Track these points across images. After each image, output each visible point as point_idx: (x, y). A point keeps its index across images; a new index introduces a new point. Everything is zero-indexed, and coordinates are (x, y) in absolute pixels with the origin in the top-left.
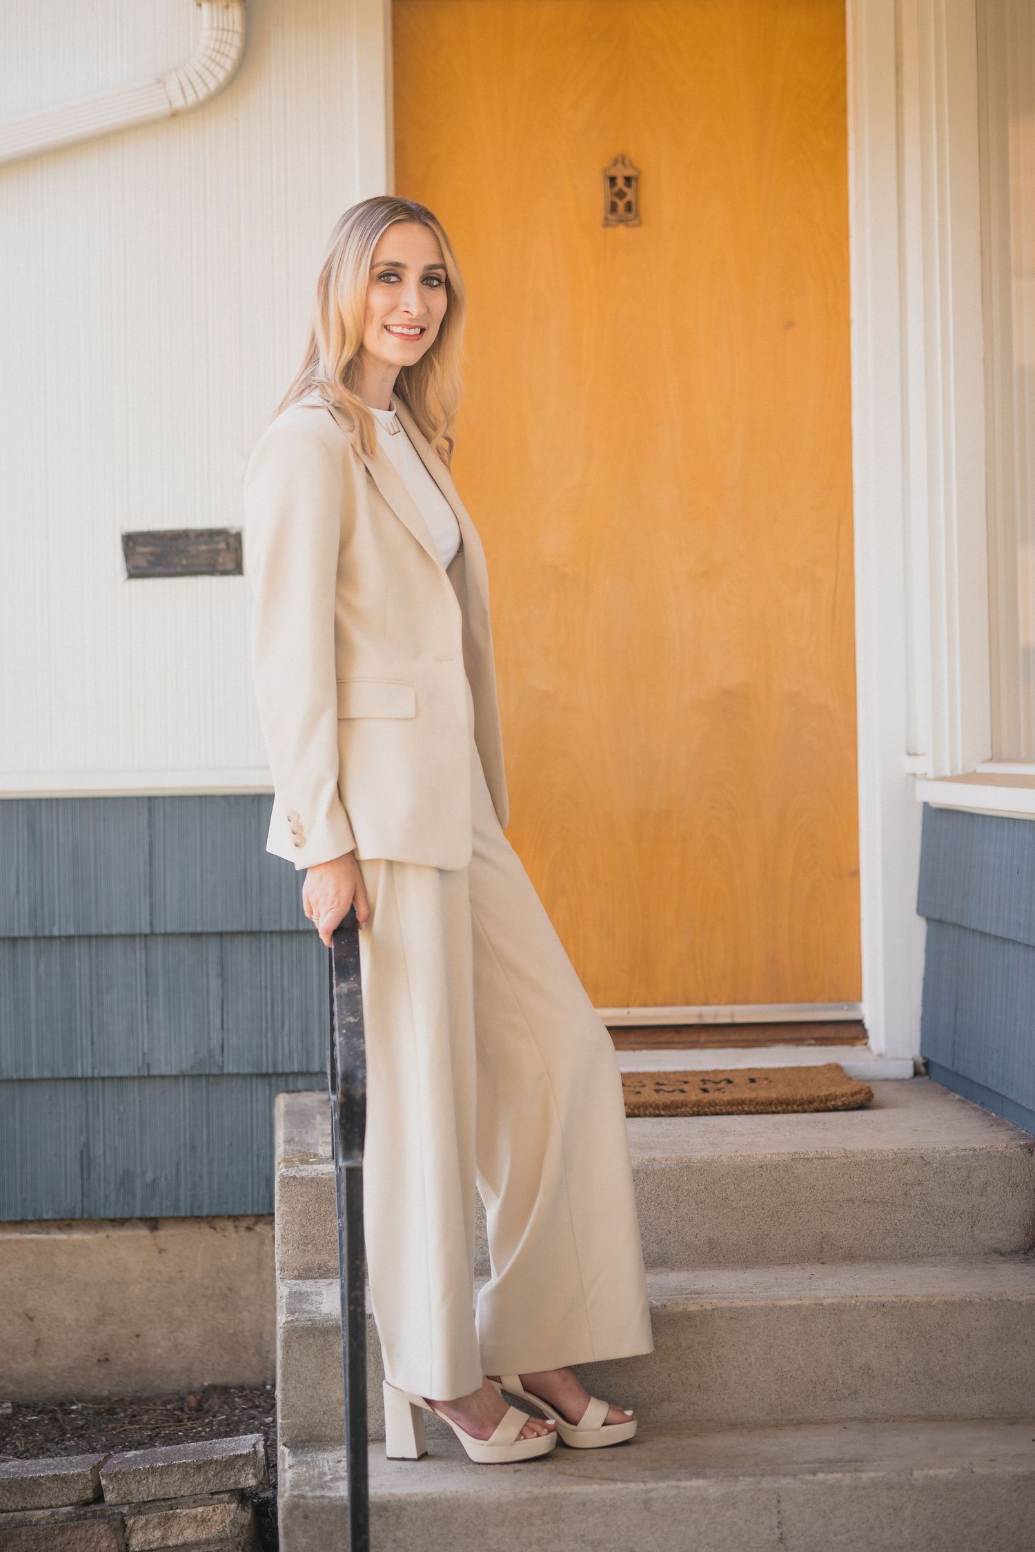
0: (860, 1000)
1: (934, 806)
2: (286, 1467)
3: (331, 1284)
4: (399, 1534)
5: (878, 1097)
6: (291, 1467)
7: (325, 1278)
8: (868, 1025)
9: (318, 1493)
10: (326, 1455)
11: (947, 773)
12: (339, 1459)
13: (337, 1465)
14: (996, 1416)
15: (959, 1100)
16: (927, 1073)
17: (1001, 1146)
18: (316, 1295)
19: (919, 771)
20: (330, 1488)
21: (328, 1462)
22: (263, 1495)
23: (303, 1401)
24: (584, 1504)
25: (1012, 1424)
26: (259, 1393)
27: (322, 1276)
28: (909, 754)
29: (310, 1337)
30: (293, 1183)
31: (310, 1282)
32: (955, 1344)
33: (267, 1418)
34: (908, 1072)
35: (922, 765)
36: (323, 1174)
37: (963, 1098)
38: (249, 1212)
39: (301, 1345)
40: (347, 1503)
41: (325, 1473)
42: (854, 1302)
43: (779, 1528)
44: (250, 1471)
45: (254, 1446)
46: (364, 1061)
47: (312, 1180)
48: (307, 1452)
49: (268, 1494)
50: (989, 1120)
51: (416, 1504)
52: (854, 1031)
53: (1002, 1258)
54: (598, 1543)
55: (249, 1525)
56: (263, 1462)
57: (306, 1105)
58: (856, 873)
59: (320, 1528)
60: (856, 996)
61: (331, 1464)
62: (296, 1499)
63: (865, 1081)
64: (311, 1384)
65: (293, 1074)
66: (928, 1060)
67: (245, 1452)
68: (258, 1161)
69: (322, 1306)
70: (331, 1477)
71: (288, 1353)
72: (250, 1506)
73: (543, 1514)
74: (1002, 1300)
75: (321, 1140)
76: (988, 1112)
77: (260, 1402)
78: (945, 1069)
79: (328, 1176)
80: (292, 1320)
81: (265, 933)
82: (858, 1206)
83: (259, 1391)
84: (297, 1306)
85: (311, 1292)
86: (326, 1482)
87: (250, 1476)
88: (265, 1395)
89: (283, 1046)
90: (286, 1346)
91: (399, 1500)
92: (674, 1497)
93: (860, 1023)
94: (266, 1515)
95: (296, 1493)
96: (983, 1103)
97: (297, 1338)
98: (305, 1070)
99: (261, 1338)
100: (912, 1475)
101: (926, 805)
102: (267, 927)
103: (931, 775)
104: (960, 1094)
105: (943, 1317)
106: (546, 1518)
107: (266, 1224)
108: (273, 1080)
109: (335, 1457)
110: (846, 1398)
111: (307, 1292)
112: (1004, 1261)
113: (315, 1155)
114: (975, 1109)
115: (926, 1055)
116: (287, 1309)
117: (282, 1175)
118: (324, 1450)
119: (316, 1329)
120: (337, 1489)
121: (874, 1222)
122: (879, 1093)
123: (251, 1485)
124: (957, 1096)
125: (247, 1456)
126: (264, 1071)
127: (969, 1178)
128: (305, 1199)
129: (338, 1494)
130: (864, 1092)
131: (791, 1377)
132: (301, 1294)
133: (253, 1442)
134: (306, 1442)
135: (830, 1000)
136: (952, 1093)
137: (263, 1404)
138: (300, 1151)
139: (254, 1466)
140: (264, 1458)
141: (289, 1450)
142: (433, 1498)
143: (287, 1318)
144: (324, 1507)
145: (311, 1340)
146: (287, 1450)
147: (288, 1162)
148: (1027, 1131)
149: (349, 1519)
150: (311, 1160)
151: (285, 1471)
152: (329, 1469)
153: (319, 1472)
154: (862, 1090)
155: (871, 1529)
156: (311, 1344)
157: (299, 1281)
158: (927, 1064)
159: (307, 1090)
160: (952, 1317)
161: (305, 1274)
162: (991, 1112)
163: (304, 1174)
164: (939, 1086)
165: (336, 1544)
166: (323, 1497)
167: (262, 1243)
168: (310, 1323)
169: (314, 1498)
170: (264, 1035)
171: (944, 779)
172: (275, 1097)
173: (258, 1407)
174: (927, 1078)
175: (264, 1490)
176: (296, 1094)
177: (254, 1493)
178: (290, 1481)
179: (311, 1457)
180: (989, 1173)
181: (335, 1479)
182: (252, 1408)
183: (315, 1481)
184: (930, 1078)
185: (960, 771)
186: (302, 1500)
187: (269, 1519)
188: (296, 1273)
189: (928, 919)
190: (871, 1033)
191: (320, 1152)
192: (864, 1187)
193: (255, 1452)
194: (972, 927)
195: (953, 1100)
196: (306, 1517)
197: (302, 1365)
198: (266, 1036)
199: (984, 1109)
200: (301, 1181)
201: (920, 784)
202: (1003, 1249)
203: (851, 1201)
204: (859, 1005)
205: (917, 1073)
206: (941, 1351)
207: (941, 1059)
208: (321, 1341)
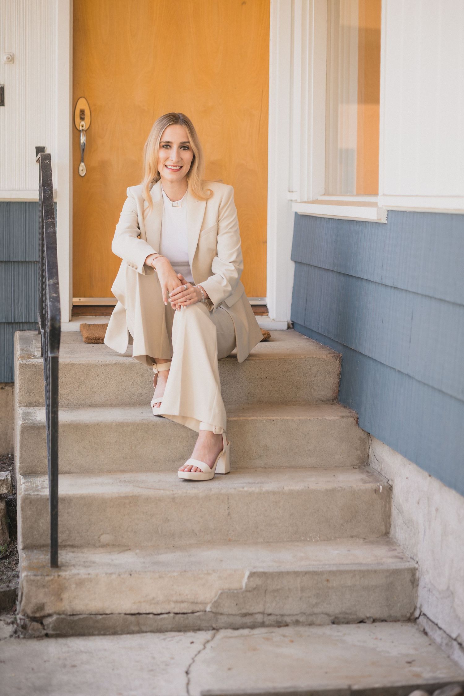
0: (266, 297)
1: (300, 214)
2: (22, 483)
3: (41, 409)
4: (70, 510)
5: (272, 336)
6: (24, 483)
7: (38, 407)
8: (268, 307)
9: (36, 493)
10: (39, 479)
11: (306, 200)
12: (44, 480)
13: (43, 483)
14: (319, 467)
15: (307, 338)
16: (293, 328)
17: (324, 356)
18: (34, 413)
19: (293, 199)
20: (41, 491)
21: (39, 481)
22: (9, 498)
23: (29, 456)
24: (147, 499)
25: (325, 470)
26: (5, 458)
27: (36, 406)
28: (289, 191)
29: (32, 430)
30: (24, 366)
31: (31, 408)
32: (303, 437)
33: (10, 468)
34: (285, 327)
35: (294, 196)
36: (37, 363)
37: (309, 338)
38: (3, 381)
39: (28, 433)
40: (49, 497)
41: (38, 486)
42: (261, 419)
43: (228, 510)
44: (5, 487)
45: (6, 476)
46: (60, 312)
47: (33, 365)
48: (30, 478)
49: (12, 497)
50: (319, 346)
51: (77, 498)
52: (262, 309)
53: (323, 403)
54: (153, 515)
55: (4, 509)
56: (10, 483)
57: (28, 336)
58: (265, 242)
59: (36, 507)
60: (264, 295)
61: (41, 482)
62: (27, 495)
63: (268, 330)
64: (32, 450)
65: (22, 323)
66: (294, 322)
67: (3, 479)
68: (7, 360)
69: (37, 418)
70: (41, 487)
71: (23, 436)
72: (4, 501)
73: (130, 503)
74: (323, 419)
75: (36, 350)
76: (319, 343)
77: (6, 462)
78: (301, 325)
79: (39, 364)
80: (25, 423)
81: (11, 262)
82: (264, 380)
83: (5, 457)
84: (27, 417)
85: (32, 412)
86: (39, 489)
87: (5, 489)
88: (8, 459)
89: (18, 311)
90: (22, 434)
91: (70, 496)
92: (184, 497)
93: (265, 306)
94: (10, 505)
95: (26, 493)
96: (317, 339)
97: (27, 430)
98: (27, 321)
99: (7, 435)
100: (284, 489)
101: (296, 213)
102: (12, 260)
103: (299, 200)
104: (307, 336)
105: (298, 426)
106: (131, 505)
107: (10, 386)
108: (14, 326)
109: (43, 479)
110: (257, 458)
111: (30, 412)
112: (324, 404)
113: (34, 356)
114: (313, 342)
115: (293, 320)
116: (22, 418)
117: (20, 363)
118: (38, 477)
119: (35, 427)
120: (44, 492)
121: (270, 387)
122: (273, 335)
123: (5, 493)
124: (306, 337)
125: (4, 480)
126: (10, 321)
127: (310, 369)
128: (30, 373)
129: (44, 494)
130: (267, 334)
131: (234, 450)
132: (28, 413)
133: (6, 475)
134: (29, 473)
135: (253, 296)
136: (304, 336)
137: (8, 462)
138: (27, 354)
139: (6, 484)
140: (11, 481)
141: (23, 477)
142: (84, 496)
143: (22, 422)
144: (38, 499)
145: (33, 431)
146: (22, 477)
147: (22, 358)
148: (335, 351)
149: (50, 504)
150: (32, 357)
151: (21, 484)
152: (40, 484)
153: (36, 485)
154: (266, 333)
155: (266, 511)
156: (32, 433)
157: (27, 408)
158: (293, 324)
159: (28, 330)
160: (302, 426)
161: (30, 405)
162: (320, 343)
163: (29, 363)
164: (298, 333)
165: (43, 514)
166: (38, 495)
167: (8, 395)
168: (32, 424)
169: (34, 495)
170: (10, 306)
171: (305, 202)
172: (15, 333)
173: (5, 463)
174: (293, 329)
175: (10, 496)
176: (24, 332)
177: (5, 496)
178: (24, 489)
179: (32, 479)
180: (319, 367)
181: (43, 488)
182: (3, 464)
183: (34, 489)
184: (294, 330)
185: (311, 199)
186: (29, 496)
187: (12, 508)
188: (25, 404)
189: (295, 262)
190: (270, 310)
191: (36, 354)
192: (266, 372)
193: (7, 479)
194: (314, 265)
195: (304, 338)
196: (30, 503)
197: (28, 442)
198: (11, 306)
199: (317, 342)
200: (28, 366)
201: (294, 204)
202: (323, 399)
203: (261, 378)
204: (265, 298)
205: (289, 328)
206: (297, 440)
207: (300, 321)
208: (37, 432)
